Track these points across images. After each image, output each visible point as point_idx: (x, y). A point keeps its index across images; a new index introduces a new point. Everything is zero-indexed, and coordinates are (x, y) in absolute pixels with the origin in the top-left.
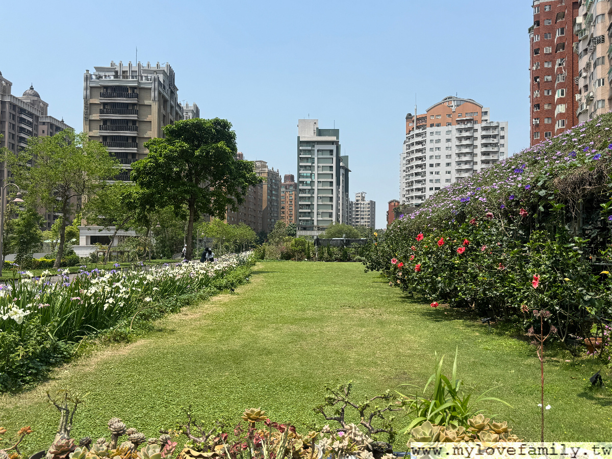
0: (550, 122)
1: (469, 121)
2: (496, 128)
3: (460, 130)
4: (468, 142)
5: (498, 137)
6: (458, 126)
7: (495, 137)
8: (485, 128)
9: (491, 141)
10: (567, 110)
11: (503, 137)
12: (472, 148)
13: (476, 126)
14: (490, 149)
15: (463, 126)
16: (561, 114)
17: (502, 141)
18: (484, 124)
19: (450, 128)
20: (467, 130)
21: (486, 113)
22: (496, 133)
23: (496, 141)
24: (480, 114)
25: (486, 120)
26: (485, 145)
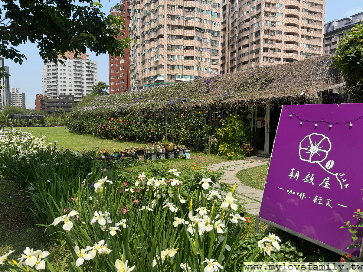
0: (118, 66)
1: (80, 58)
2: (92, 64)
4: (79, 69)
5: (94, 68)
6: (74, 60)
7: (92, 68)
8: (87, 63)
9: (90, 69)
10: (125, 62)
11: (96, 69)
12: (81, 71)
13: (83, 62)
14: (90, 73)
15: (77, 61)
16: (122, 64)
17: (95, 71)
18: (87, 61)
19: (70, 60)
20: (79, 63)
21: (88, 56)
22: (92, 66)
23: (92, 70)
24: (85, 56)
25: (88, 59)
26: (88, 71)
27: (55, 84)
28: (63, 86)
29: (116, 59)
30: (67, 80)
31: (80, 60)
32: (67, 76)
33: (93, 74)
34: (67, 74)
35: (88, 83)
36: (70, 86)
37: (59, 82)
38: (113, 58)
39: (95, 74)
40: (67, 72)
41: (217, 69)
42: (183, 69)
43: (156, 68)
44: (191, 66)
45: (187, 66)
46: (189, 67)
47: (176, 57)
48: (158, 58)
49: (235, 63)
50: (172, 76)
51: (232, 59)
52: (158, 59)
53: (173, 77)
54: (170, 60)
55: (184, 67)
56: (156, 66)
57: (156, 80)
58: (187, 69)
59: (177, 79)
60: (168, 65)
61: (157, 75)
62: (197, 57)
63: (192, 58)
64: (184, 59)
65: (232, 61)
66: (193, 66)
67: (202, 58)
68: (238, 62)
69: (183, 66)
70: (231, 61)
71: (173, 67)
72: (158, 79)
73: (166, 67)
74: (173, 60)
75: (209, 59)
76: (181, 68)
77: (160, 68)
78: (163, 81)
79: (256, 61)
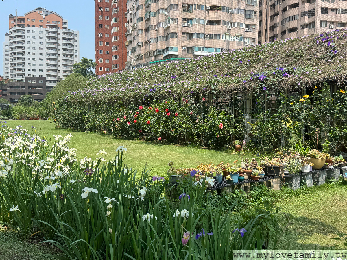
0: (109, 37)
1: (55, 26)
2: (72, 34)
3: (49, 32)
4: (54, 41)
5: (73, 40)
6: (47, 29)
7: (71, 39)
8: (65, 33)
9: (69, 42)
10: (119, 31)
11: (76, 41)
12: (57, 45)
13: (59, 31)
14: (68, 47)
15: (50, 30)
16: (115, 34)
17: (76, 43)
18: (64, 30)
19: (42, 29)
20: (54, 32)
21: (65, 23)
22: (72, 37)
23: (72, 42)
24: (61, 23)
25: (65, 28)
26: (66, 44)
27: (20, 61)
28: (31, 64)
29: (107, 27)
30: (37, 57)
31: (54, 30)
32: (37, 51)
33: (72, 48)
34: (37, 48)
35: (65, 60)
36: (41, 65)
37: (26, 59)
38: (102, 25)
39: (76, 49)
40: (37, 45)
41: (253, 39)
42: (204, 39)
43: (166, 38)
44: (216, 35)
45: (210, 35)
46: (212, 36)
47: (195, 22)
48: (169, 23)
49: (278, 30)
50: (189, 49)
51: (273, 24)
52: (169, 25)
53: (190, 51)
54: (186, 25)
55: (206, 36)
56: (166, 34)
57: (166, 54)
58: (210, 38)
59: (196, 53)
60: (183, 33)
61: (167, 48)
62: (225, 22)
63: (218, 22)
64: (207, 24)
65: (273, 28)
66: (219, 35)
67: (231, 23)
68: (282, 29)
69: (205, 34)
70: (270, 27)
71: (190, 35)
72: (170, 52)
73: (180, 35)
74: (191, 26)
75: (242, 24)
76: (202, 37)
77: (172, 37)
78: (176, 56)
79: (310, 26)
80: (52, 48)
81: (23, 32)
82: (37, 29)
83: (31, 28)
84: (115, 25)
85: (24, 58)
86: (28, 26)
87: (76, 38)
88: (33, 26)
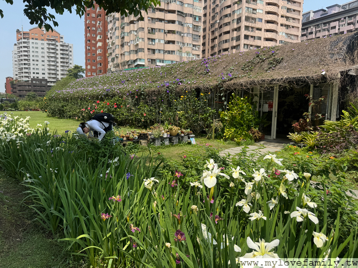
0: (95, 49)
1: (54, 40)
2: (67, 46)
3: (49, 44)
4: (53, 51)
5: (69, 51)
6: (47, 42)
7: (67, 50)
8: (62, 46)
9: (65, 52)
10: (102, 45)
11: (71, 51)
12: (55, 54)
13: (57, 44)
14: (65, 56)
15: (50, 42)
16: (100, 47)
17: (70, 53)
18: (61, 43)
19: (43, 42)
20: (53, 45)
21: (62, 38)
22: (67, 49)
23: (67, 53)
24: (59, 37)
25: (62, 42)
26: (62, 54)
27: (27, 66)
28: (35, 69)
29: (93, 42)
30: (40, 63)
31: (53, 42)
32: (40, 59)
33: (67, 57)
34: (40, 56)
35: (62, 66)
36: (43, 69)
37: (31, 65)
38: (89, 41)
39: (70, 58)
40: (40, 54)
41: (198, 55)
42: (164, 54)
43: (136, 52)
44: (172, 51)
45: (168, 51)
46: (169, 52)
47: (157, 41)
48: (138, 41)
49: (216, 50)
50: (153, 61)
51: (213, 45)
52: (138, 43)
54: (150, 43)
55: (165, 52)
56: (136, 50)
57: (136, 64)
58: (168, 54)
59: (157, 64)
60: (148, 49)
61: (137, 59)
62: (178, 42)
63: (173, 42)
64: (166, 43)
65: (213, 48)
66: (174, 51)
67: (183, 43)
68: (219, 49)
69: (164, 51)
70: (211, 47)
71: (154, 51)
72: (139, 63)
73: (146, 50)
74: (154, 44)
75: (190, 44)
76: (162, 52)
77: (140, 52)
78: (144, 65)
79: (237, 48)
80: (52, 57)
81: (28, 43)
82: (39, 42)
83: (35, 41)
84: (100, 41)
85: (30, 64)
86: (33, 39)
87: (70, 49)
88: (36, 39)
